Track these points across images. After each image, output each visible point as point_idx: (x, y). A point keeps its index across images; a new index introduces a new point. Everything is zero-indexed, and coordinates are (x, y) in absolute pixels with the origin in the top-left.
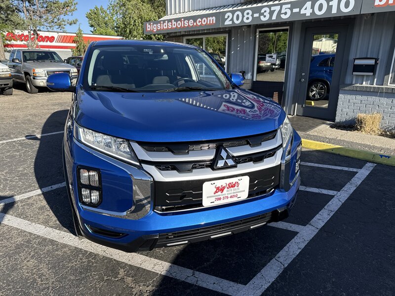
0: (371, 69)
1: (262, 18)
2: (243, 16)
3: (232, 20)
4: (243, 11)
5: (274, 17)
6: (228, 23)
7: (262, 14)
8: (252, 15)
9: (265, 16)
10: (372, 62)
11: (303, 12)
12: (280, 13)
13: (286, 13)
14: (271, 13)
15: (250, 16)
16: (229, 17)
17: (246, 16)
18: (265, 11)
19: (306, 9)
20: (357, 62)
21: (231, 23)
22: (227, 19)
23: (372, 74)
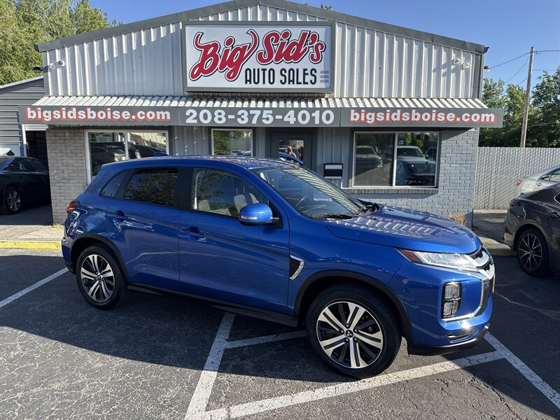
0: (339, 173)
1: (239, 120)
2: (213, 116)
3: (197, 118)
5: (254, 121)
6: (190, 121)
7: (240, 116)
8: (226, 116)
9: (243, 119)
10: (339, 167)
11: (286, 119)
12: (260, 117)
13: (268, 119)
14: (251, 117)
15: (222, 116)
16: (191, 114)
17: (217, 117)
18: (243, 114)
19: (289, 117)
20: (327, 167)
21: (196, 121)
22: (188, 117)
23: (340, 177)
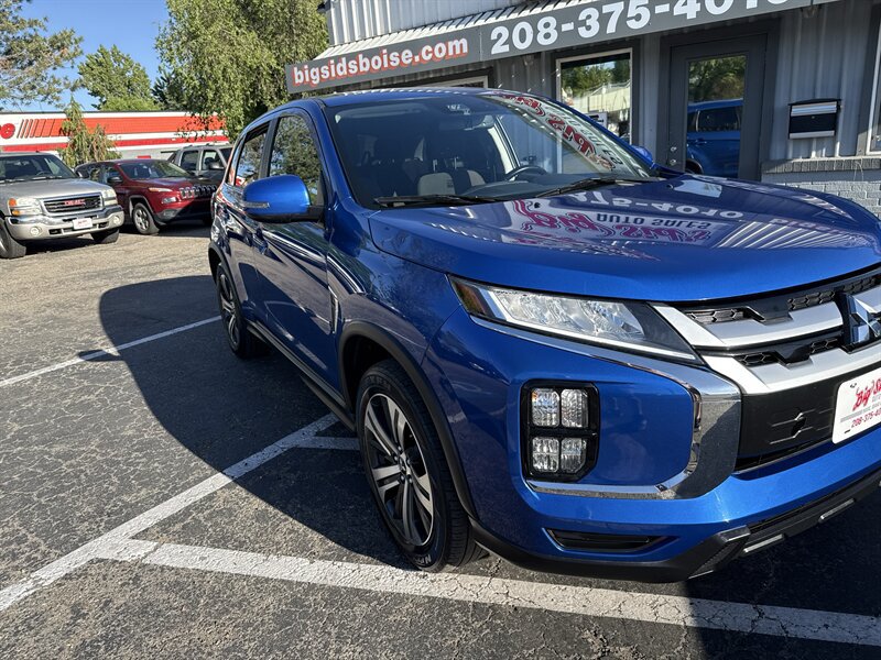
0: (829, 122)
1: (582, 32)
2: (536, 32)
3: (509, 41)
4: (533, 21)
5: (611, 28)
6: (499, 49)
7: (583, 23)
8: (558, 28)
9: (589, 28)
10: (830, 108)
11: (678, 10)
12: (624, 17)
13: (638, 18)
14: (604, 19)
15: (552, 30)
16: (500, 35)
17: (542, 31)
18: (589, 17)
19: (685, 4)
20: (797, 111)
21: (506, 48)
22: (496, 41)
23: (831, 133)
